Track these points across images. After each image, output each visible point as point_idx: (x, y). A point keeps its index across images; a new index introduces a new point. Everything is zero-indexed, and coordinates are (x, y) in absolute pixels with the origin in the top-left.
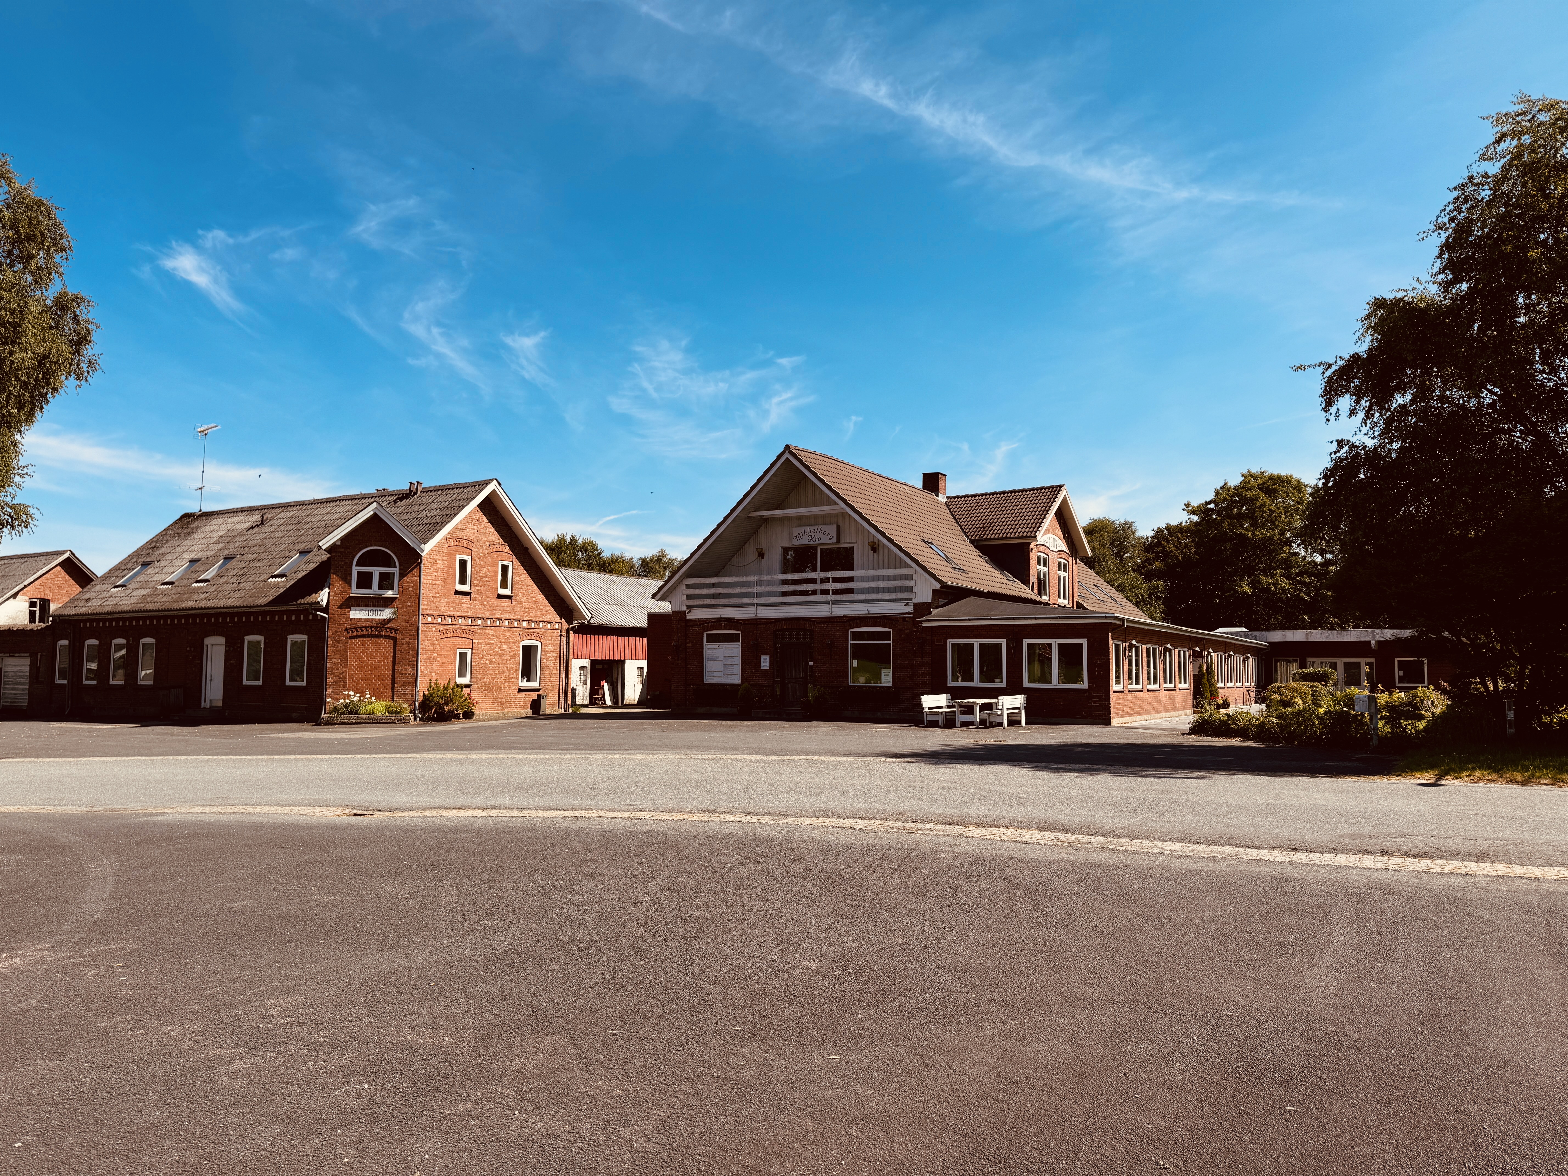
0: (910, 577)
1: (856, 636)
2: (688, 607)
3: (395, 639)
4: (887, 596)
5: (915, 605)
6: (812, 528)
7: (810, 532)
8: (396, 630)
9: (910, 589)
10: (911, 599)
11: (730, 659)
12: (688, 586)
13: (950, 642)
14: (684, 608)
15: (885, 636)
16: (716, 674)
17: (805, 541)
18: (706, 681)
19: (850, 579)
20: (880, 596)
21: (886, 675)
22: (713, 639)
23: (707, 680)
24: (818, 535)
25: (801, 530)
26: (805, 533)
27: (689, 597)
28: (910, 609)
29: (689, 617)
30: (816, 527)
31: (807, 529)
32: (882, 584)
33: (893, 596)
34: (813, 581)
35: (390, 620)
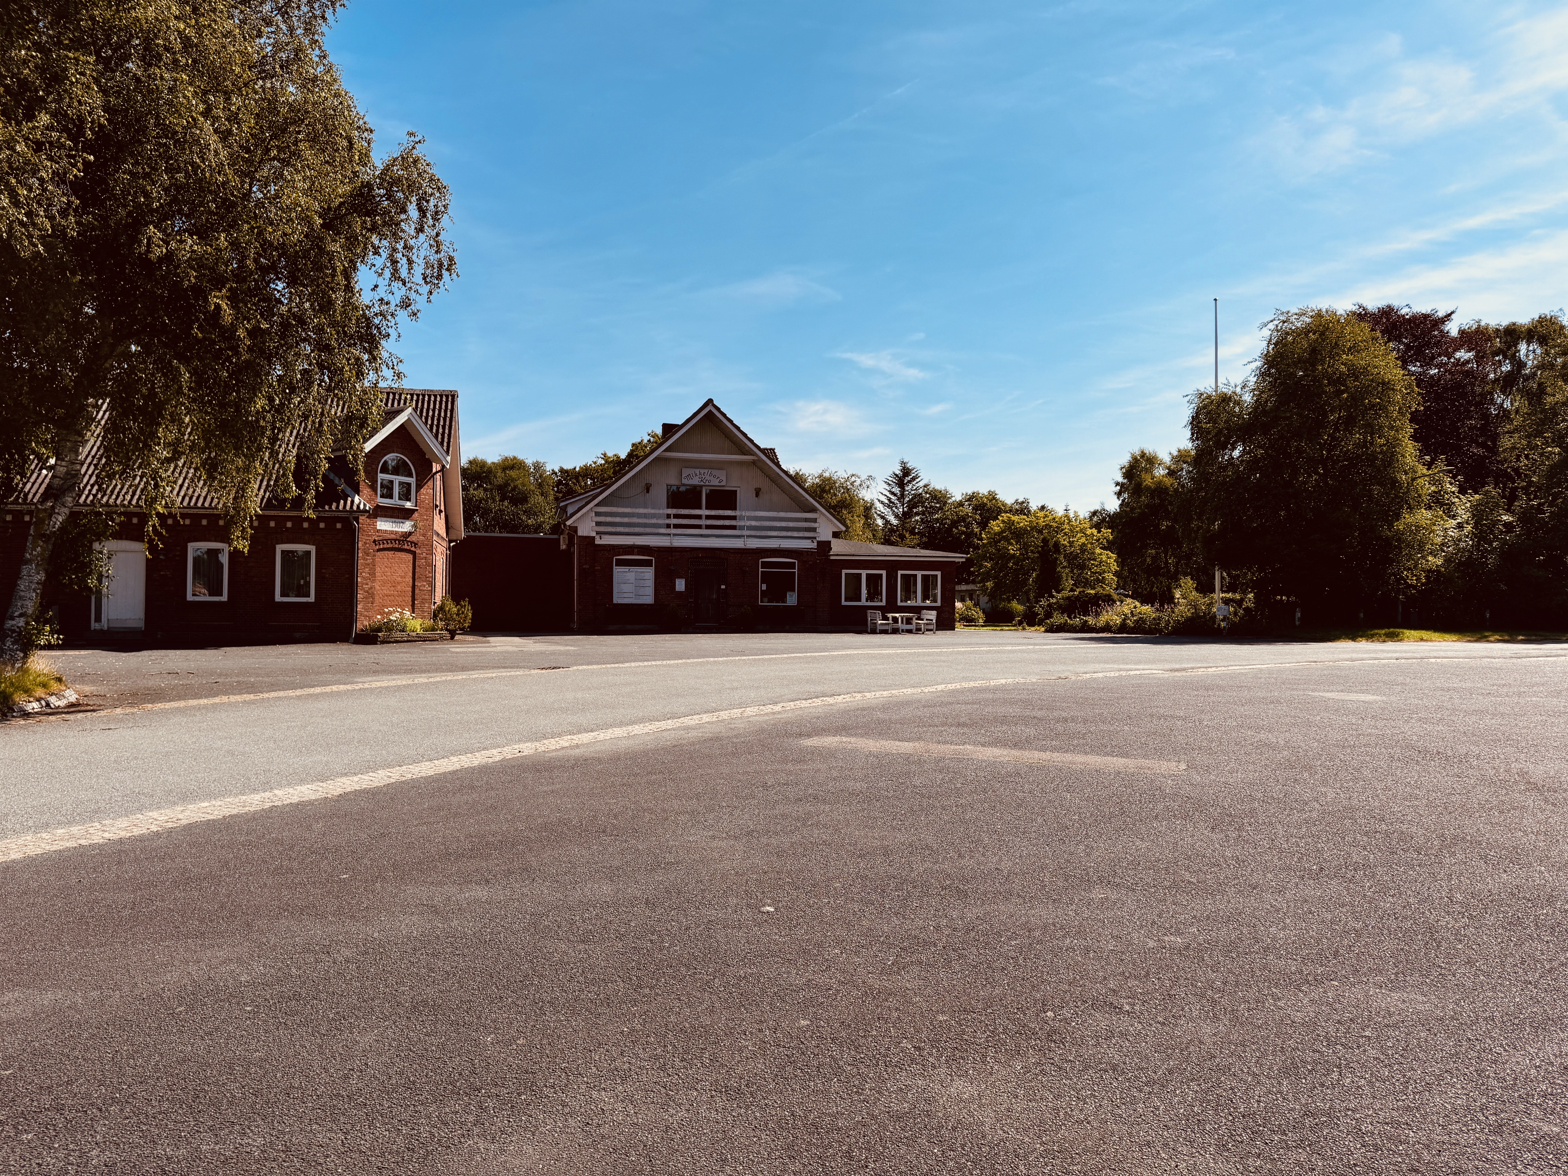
0: (815, 520)
1: (765, 565)
2: (598, 533)
3: (414, 554)
4: (795, 534)
5: (818, 542)
6: (702, 471)
7: (700, 474)
8: (416, 544)
9: (814, 530)
10: (815, 538)
11: (642, 582)
12: (597, 514)
13: (844, 572)
14: (593, 534)
15: (792, 566)
16: (626, 595)
17: (695, 481)
18: (615, 601)
19: (734, 518)
20: (789, 534)
21: (791, 596)
22: (621, 563)
23: (617, 600)
24: (708, 478)
25: (691, 471)
26: (696, 475)
27: (598, 524)
28: (814, 545)
29: (598, 541)
30: (706, 471)
31: (697, 471)
32: (791, 524)
33: (801, 534)
34: (699, 517)
35: (410, 533)
